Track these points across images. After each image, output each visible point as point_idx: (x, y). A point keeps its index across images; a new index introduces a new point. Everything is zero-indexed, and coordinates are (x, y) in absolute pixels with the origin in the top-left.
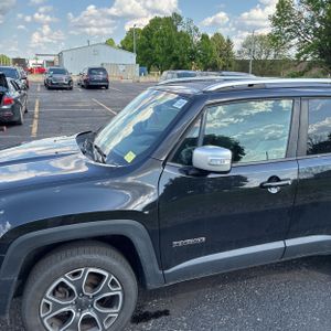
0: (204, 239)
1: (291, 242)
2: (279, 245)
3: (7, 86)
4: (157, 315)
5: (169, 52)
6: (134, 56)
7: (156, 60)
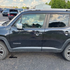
0: (20, 43)
1: (43, 48)
3: (18, 12)
4: (14, 57)
5: (59, 5)
6: (51, 6)
7: (56, 7)
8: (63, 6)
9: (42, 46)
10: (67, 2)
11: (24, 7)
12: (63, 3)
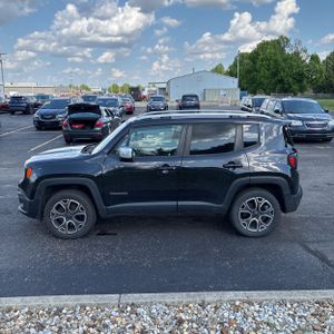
1: (180, 203)
2: (174, 203)
5: (275, 74)
6: (236, 81)
7: (261, 83)
8: (291, 80)
9: (177, 199)
10: (307, 61)
11: (120, 85)
12: (291, 67)
